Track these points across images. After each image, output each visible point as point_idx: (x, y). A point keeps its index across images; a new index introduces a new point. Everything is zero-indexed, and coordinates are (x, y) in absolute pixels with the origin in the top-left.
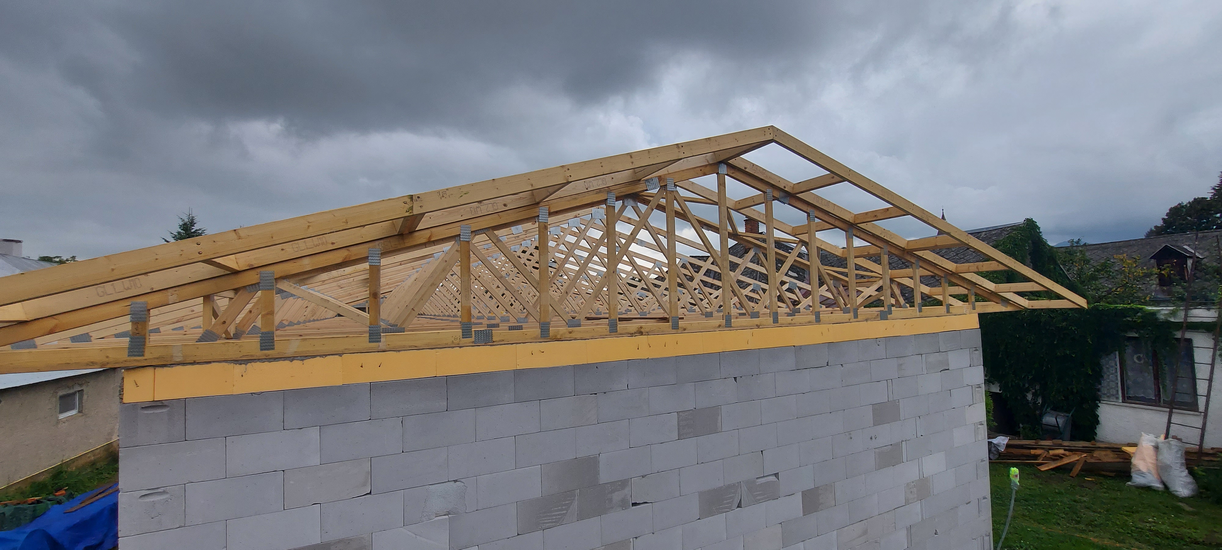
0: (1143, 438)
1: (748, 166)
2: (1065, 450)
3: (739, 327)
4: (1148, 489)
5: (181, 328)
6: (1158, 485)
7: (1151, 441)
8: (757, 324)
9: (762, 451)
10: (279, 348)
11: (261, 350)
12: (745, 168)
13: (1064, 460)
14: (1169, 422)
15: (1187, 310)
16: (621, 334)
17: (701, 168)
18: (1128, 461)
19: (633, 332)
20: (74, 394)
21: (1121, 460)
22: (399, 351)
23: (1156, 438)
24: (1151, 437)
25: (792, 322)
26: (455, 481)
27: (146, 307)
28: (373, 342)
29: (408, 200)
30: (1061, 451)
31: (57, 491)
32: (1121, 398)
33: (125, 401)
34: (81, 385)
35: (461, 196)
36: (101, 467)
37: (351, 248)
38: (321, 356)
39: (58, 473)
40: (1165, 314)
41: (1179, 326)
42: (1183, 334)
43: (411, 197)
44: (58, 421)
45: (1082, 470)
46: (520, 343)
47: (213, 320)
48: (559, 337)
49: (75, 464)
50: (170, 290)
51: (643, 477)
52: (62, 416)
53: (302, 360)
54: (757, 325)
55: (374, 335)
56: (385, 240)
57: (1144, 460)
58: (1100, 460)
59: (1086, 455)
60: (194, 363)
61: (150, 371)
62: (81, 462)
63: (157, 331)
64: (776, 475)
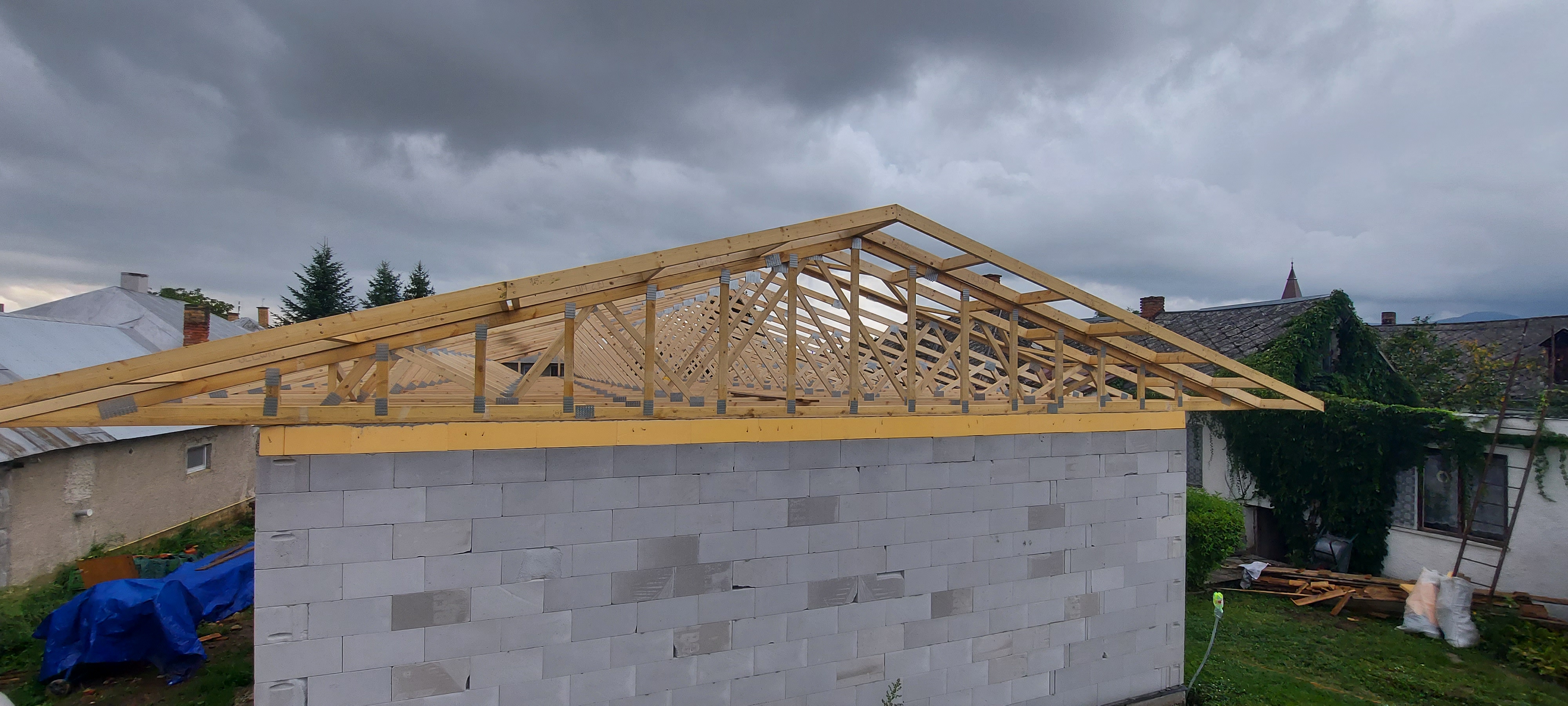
0: (1423, 574)
1: (887, 241)
2: (1330, 583)
3: (867, 414)
4: (1421, 635)
5: (311, 385)
6: (1432, 632)
7: (1433, 579)
8: (888, 411)
9: (885, 547)
10: (391, 415)
11: (376, 415)
12: (884, 243)
13: (1327, 594)
14: (1460, 557)
15: (1503, 417)
16: (729, 416)
17: (831, 243)
18: (1402, 600)
19: (743, 414)
20: (202, 448)
21: (1394, 599)
22: (501, 422)
23: (1440, 575)
24: (1435, 573)
25: (933, 411)
26: (552, 548)
27: (278, 373)
28: (477, 412)
29: (502, 287)
30: (1326, 584)
31: (187, 549)
32: (1416, 524)
33: (260, 454)
34: (209, 439)
35: (553, 283)
36: (229, 529)
37: (458, 324)
38: (429, 423)
39: (186, 531)
40: (1474, 422)
41: (1488, 438)
42: (1493, 449)
43: (505, 284)
44: (187, 476)
45: (1345, 608)
46: (621, 420)
47: (338, 381)
48: (662, 415)
49: (203, 523)
50: (298, 359)
51: (746, 561)
52: (190, 471)
53: (412, 426)
54: (888, 413)
55: (479, 405)
56: (491, 317)
57: (1420, 600)
58: (1370, 597)
59: (1354, 590)
60: (318, 424)
61: (282, 428)
62: (207, 523)
63: (288, 388)
64: (902, 572)
